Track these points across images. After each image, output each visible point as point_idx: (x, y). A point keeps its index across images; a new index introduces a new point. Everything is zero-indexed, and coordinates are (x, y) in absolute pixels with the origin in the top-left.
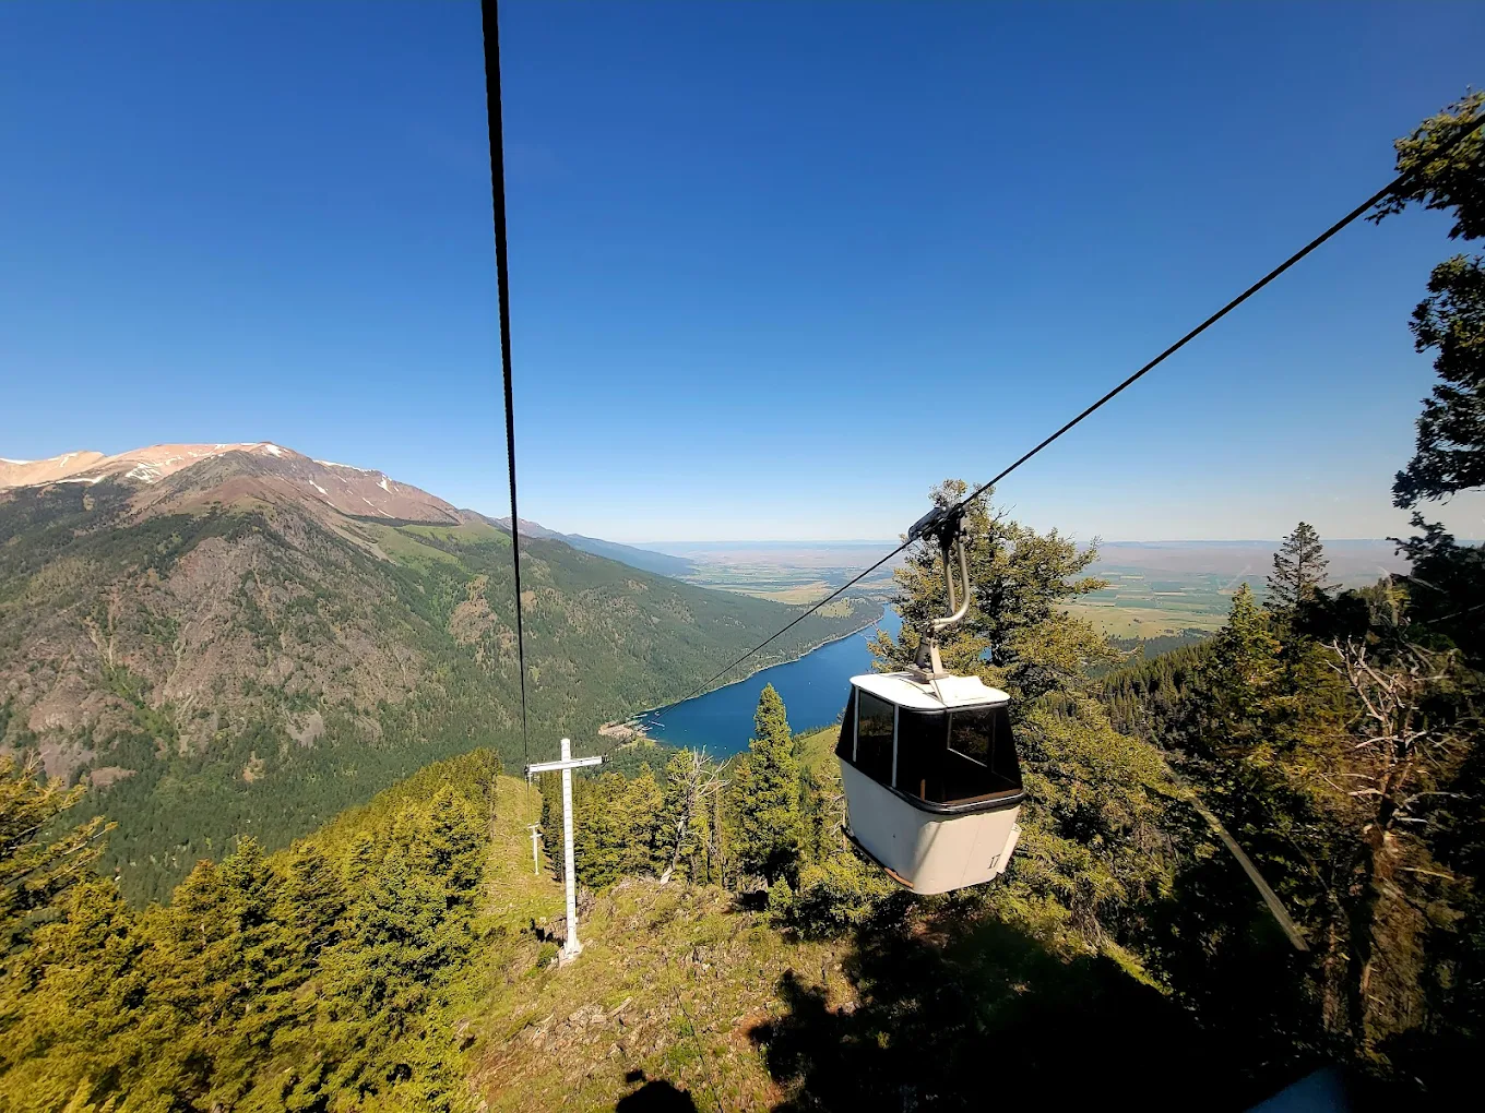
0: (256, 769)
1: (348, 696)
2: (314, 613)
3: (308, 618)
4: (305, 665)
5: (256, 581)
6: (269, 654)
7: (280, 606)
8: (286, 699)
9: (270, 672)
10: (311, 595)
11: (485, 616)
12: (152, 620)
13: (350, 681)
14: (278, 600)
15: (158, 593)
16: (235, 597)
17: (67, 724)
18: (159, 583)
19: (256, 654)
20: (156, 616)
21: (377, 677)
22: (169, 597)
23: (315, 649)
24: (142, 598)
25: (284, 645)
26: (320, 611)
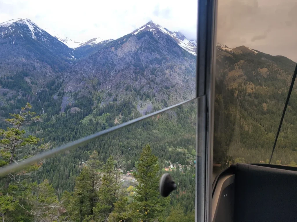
0: (120, 120)
1: (165, 99)
2: (160, 64)
3: (157, 66)
4: (151, 82)
5: (142, 50)
6: (139, 77)
7: (147, 60)
8: (140, 95)
9: (137, 83)
10: (161, 58)
11: (241, 76)
12: (108, 62)
13: (168, 93)
14: (148, 58)
15: (113, 54)
16: (133, 56)
17: (73, 91)
18: (114, 51)
19: (134, 76)
20: (110, 62)
21: (180, 94)
22: (116, 56)
23: (156, 77)
24: (108, 55)
25: (145, 74)
26: (163, 64)
